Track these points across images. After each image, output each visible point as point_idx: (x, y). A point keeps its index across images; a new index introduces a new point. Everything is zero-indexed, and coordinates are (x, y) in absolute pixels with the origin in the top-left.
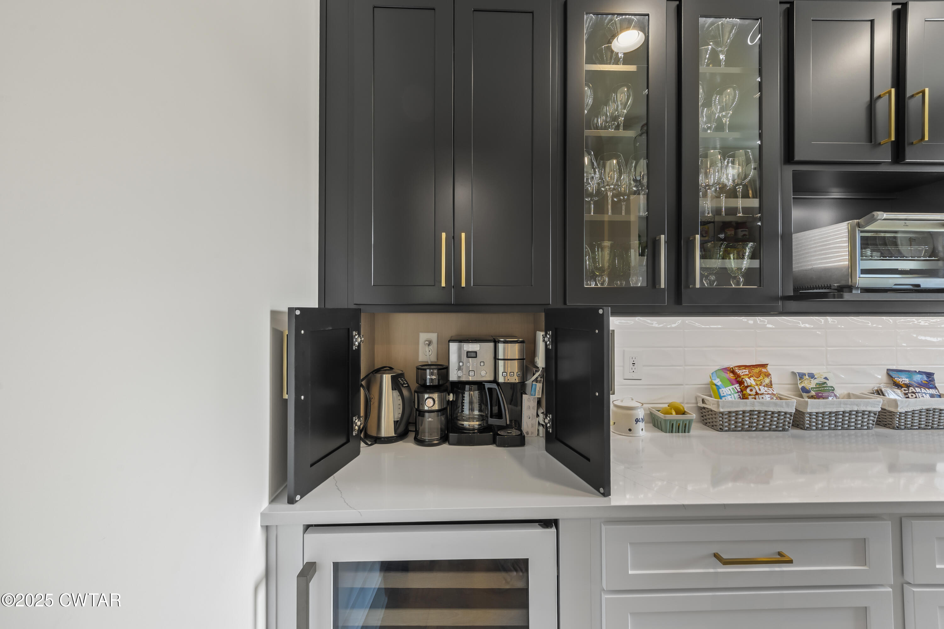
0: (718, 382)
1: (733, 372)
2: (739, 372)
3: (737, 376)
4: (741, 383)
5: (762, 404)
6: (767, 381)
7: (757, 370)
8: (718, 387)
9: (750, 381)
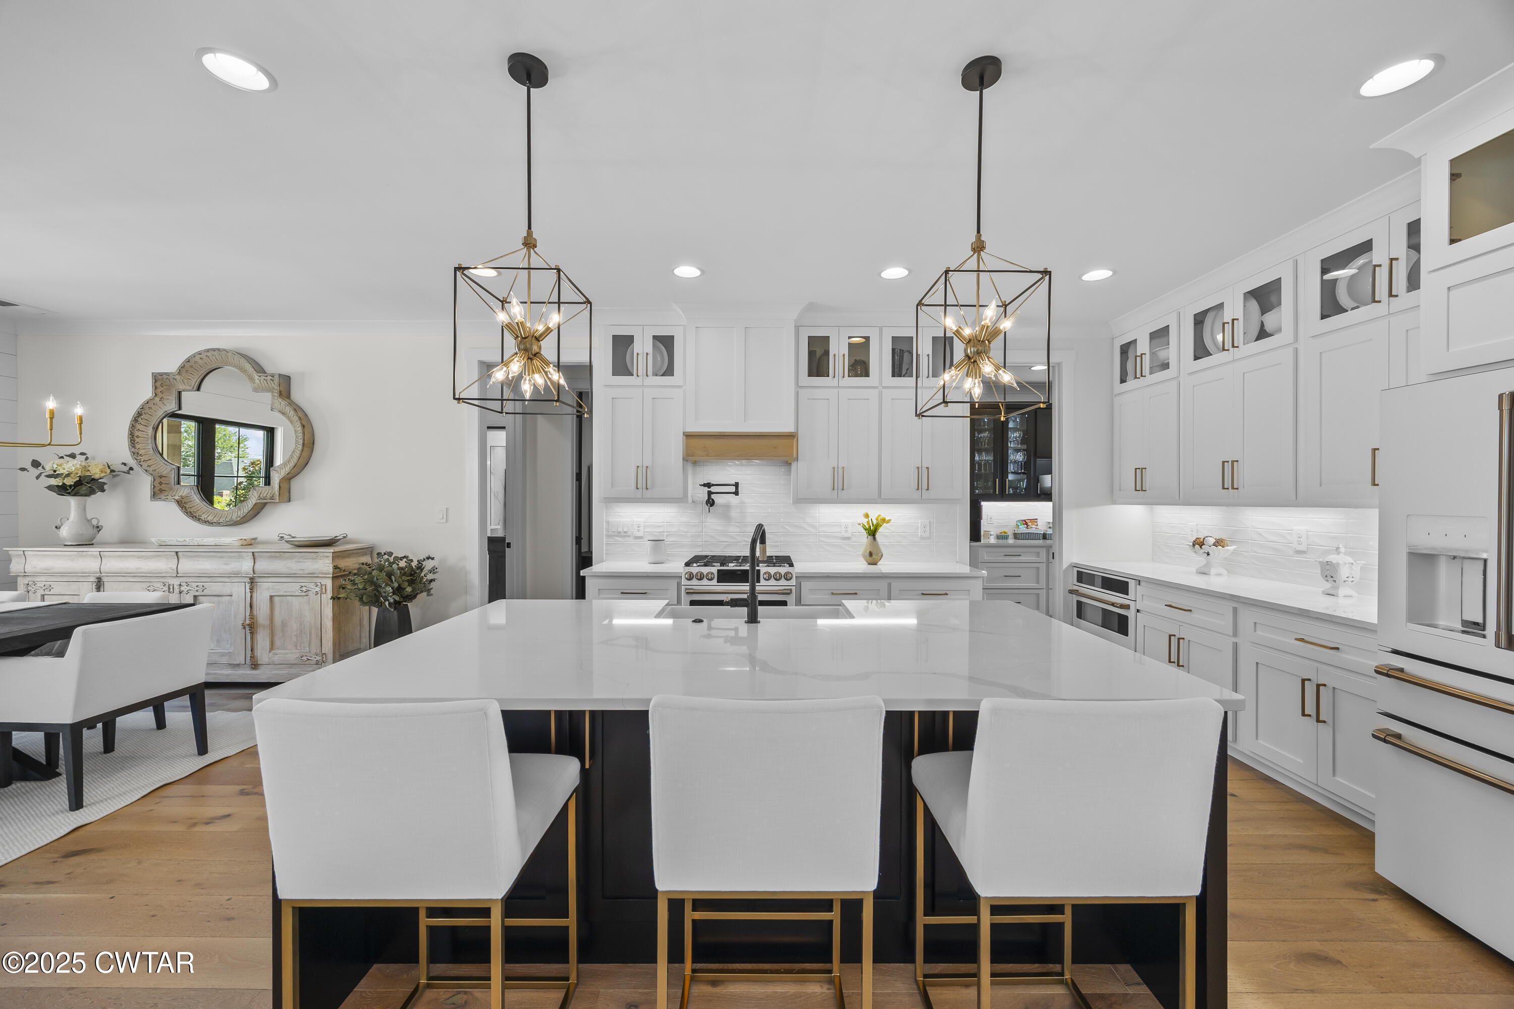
0: (1019, 524)
1: (1025, 521)
2: (1027, 521)
3: (1026, 522)
4: (1027, 525)
5: (1033, 530)
6: (1036, 524)
7: (1033, 521)
8: (1019, 526)
9: (1030, 524)
